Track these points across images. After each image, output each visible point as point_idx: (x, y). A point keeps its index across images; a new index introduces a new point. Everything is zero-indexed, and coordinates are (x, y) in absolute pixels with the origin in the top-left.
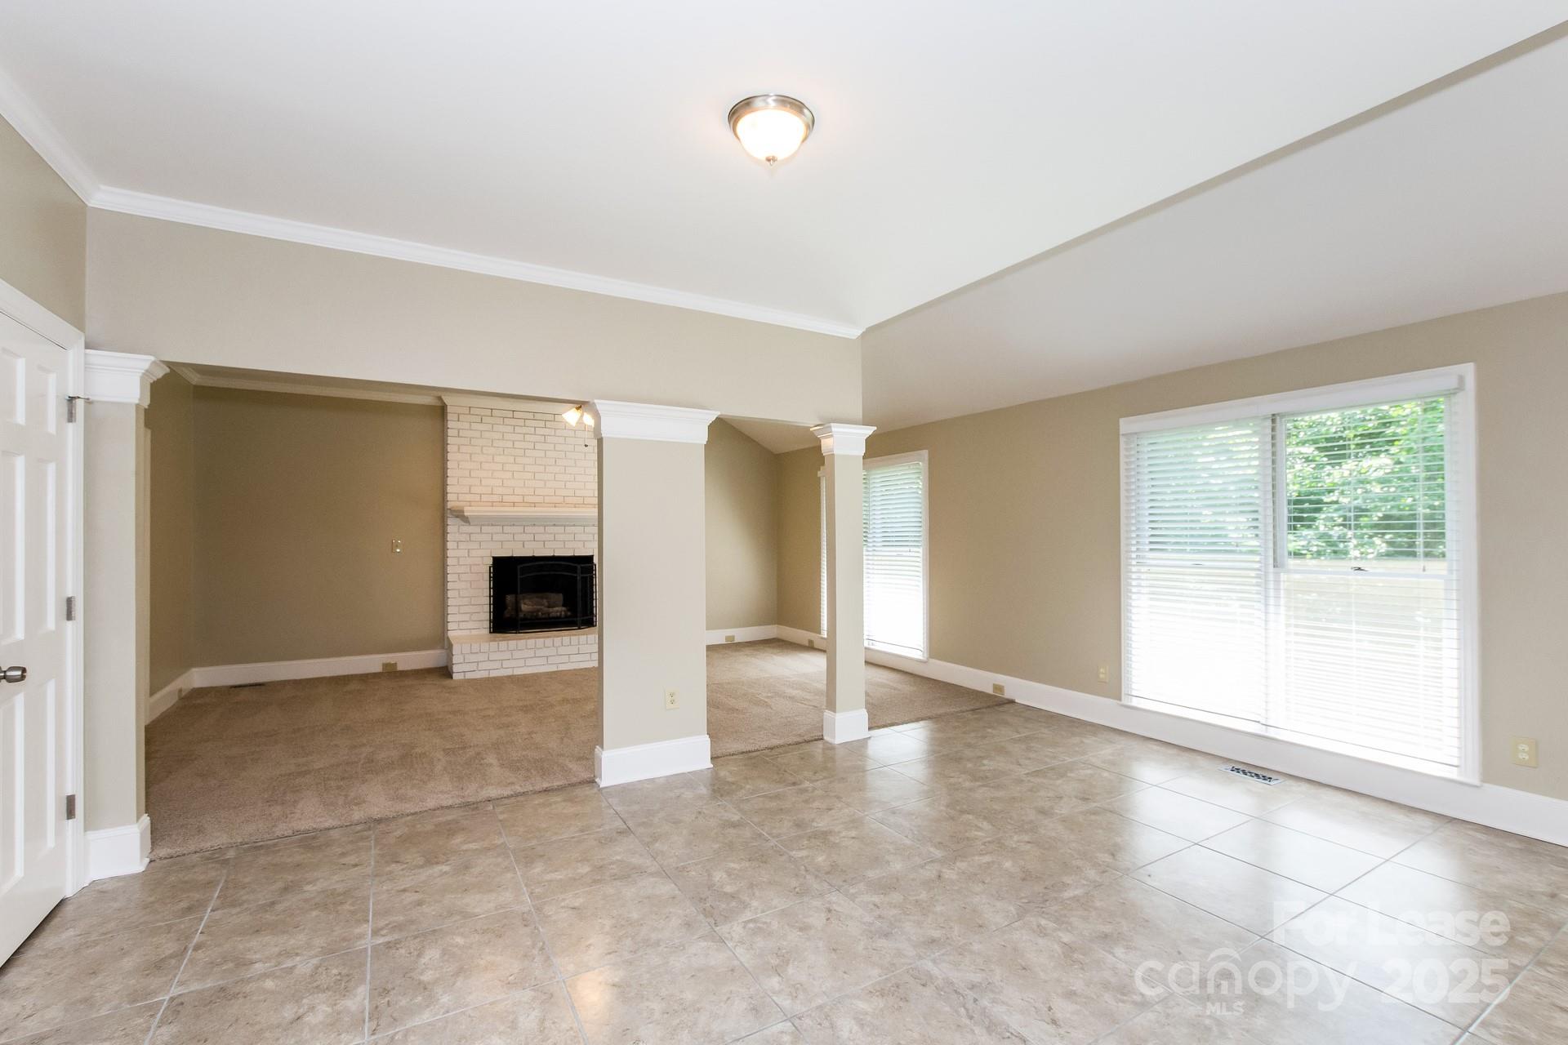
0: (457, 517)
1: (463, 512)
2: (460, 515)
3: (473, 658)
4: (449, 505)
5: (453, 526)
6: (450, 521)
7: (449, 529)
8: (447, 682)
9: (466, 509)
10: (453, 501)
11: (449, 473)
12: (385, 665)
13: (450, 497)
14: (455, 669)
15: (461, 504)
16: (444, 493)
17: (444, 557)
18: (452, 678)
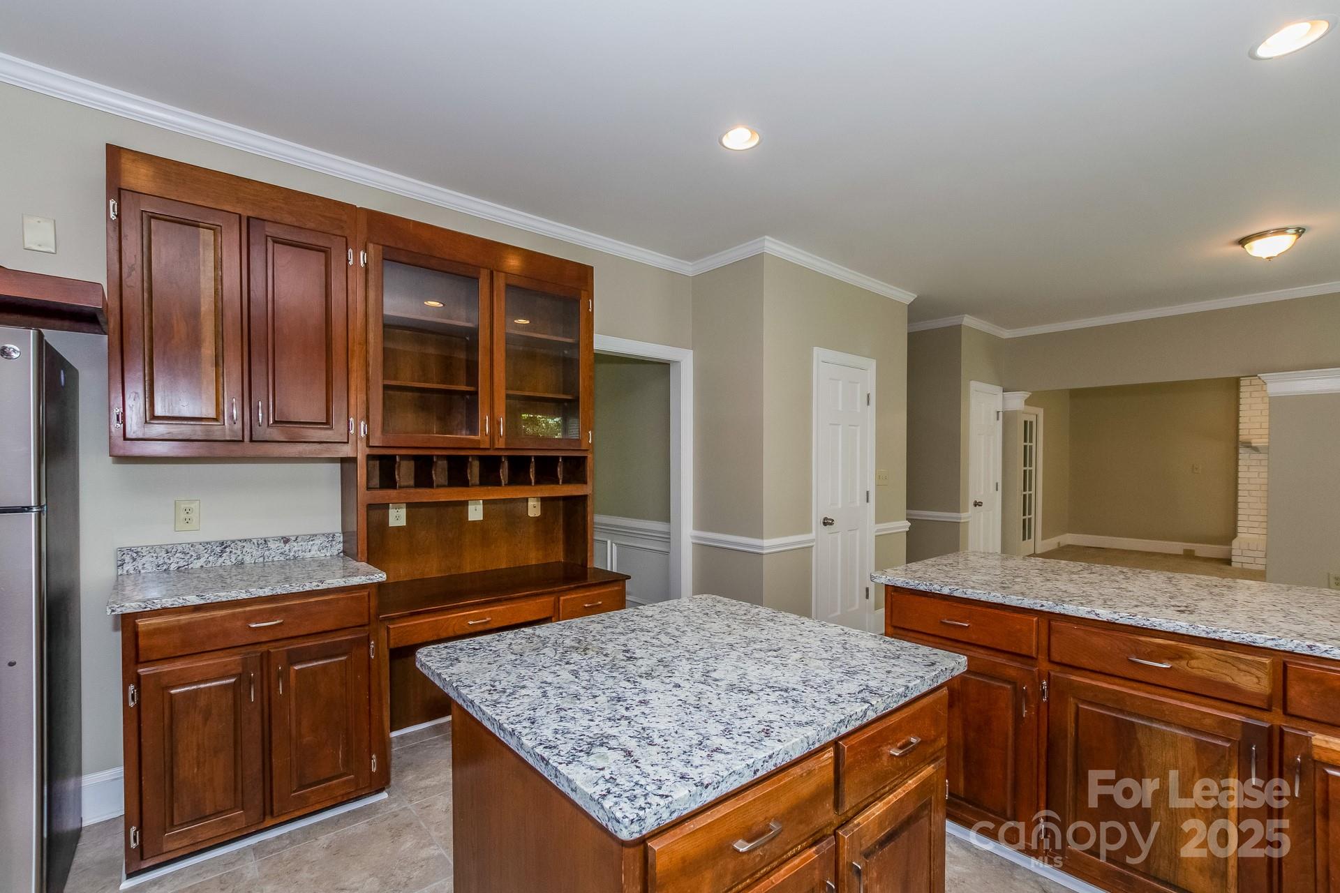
0: (1248, 447)
1: (1250, 443)
2: (1248, 445)
3: (1251, 554)
4: (1241, 438)
5: (1244, 455)
6: (1241, 450)
7: (1240, 456)
8: (1228, 567)
9: (1253, 441)
10: (1244, 435)
11: (1241, 414)
12: (1185, 551)
13: (1241, 432)
14: (1234, 559)
15: (1251, 437)
16: (1237, 430)
17: (1236, 478)
18: (1230, 565)
